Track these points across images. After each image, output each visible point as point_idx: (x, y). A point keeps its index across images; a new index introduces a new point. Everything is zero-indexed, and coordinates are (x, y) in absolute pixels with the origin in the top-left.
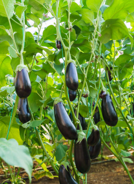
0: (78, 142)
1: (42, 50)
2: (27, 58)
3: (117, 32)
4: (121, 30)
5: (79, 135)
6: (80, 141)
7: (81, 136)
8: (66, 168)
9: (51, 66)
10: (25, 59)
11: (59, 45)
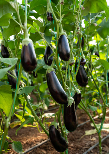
0: (68, 106)
1: (33, 21)
2: (16, 28)
3: (95, 5)
4: (99, 4)
5: (69, 100)
6: (70, 105)
7: (71, 101)
8: (56, 128)
9: (42, 36)
10: (15, 29)
11: (50, 17)
